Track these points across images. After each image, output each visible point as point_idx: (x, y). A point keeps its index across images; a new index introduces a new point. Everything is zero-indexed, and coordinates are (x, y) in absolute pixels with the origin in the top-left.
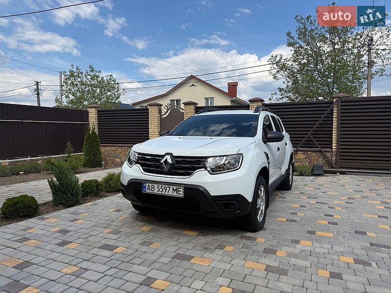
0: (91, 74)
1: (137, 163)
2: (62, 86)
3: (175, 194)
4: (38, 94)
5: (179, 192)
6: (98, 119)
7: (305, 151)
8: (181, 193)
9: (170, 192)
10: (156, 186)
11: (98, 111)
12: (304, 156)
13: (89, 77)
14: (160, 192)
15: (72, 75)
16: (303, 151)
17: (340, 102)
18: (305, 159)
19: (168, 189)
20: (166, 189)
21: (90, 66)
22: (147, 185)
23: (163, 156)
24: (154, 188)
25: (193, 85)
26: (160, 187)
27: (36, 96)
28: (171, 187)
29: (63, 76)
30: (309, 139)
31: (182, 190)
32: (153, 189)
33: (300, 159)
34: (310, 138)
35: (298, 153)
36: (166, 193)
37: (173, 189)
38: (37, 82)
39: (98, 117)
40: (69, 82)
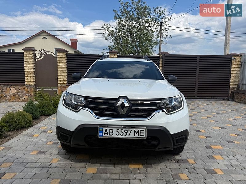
1: (84, 107)
3: (137, 136)
5: (141, 134)
8: (144, 134)
9: (132, 135)
10: (115, 130)
14: (120, 136)
17: (164, 57)
19: (129, 132)
20: (127, 133)
22: (104, 130)
23: (117, 100)
24: (112, 132)
25: (44, 38)
26: (119, 131)
28: (133, 130)
31: (144, 132)
32: (111, 134)
36: (127, 136)
37: (135, 131)
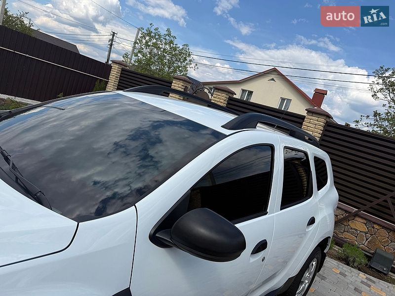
0: (167, 38)
2: (135, 43)
4: (111, 45)
6: (120, 79)
7: (370, 220)
11: (123, 70)
12: (365, 228)
15: (149, 34)
16: (366, 219)
18: (366, 233)
25: (273, 79)
27: (109, 46)
29: (140, 32)
33: (356, 230)
34: (387, 202)
35: (357, 218)
38: (114, 33)
39: (120, 76)
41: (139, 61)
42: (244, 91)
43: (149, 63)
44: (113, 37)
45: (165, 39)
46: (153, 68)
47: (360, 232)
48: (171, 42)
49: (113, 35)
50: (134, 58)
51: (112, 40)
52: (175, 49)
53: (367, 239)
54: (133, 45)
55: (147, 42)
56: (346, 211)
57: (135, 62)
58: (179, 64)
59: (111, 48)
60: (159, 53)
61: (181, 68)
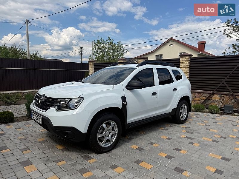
0: (109, 41)
2: (93, 49)
4: (81, 54)
6: (94, 69)
7: (220, 94)
11: (94, 64)
12: (219, 98)
13: (107, 43)
15: (99, 42)
16: (218, 94)
18: (220, 100)
21: (109, 37)
25: (171, 45)
27: (80, 55)
29: (94, 43)
30: (222, 85)
33: (216, 100)
34: (224, 84)
35: (215, 95)
38: (81, 47)
39: (94, 67)
40: (97, 47)
41: (97, 58)
42: (157, 56)
43: (102, 57)
44: (81, 50)
45: (108, 42)
46: (105, 59)
47: (218, 100)
48: (111, 43)
49: (81, 49)
50: (94, 57)
51: (81, 51)
52: (114, 46)
53: (221, 103)
54: (92, 51)
55: (98, 47)
56: (209, 93)
57: (95, 59)
58: (118, 53)
59: (81, 56)
60: (106, 50)
61: (119, 55)
